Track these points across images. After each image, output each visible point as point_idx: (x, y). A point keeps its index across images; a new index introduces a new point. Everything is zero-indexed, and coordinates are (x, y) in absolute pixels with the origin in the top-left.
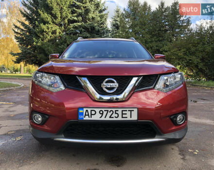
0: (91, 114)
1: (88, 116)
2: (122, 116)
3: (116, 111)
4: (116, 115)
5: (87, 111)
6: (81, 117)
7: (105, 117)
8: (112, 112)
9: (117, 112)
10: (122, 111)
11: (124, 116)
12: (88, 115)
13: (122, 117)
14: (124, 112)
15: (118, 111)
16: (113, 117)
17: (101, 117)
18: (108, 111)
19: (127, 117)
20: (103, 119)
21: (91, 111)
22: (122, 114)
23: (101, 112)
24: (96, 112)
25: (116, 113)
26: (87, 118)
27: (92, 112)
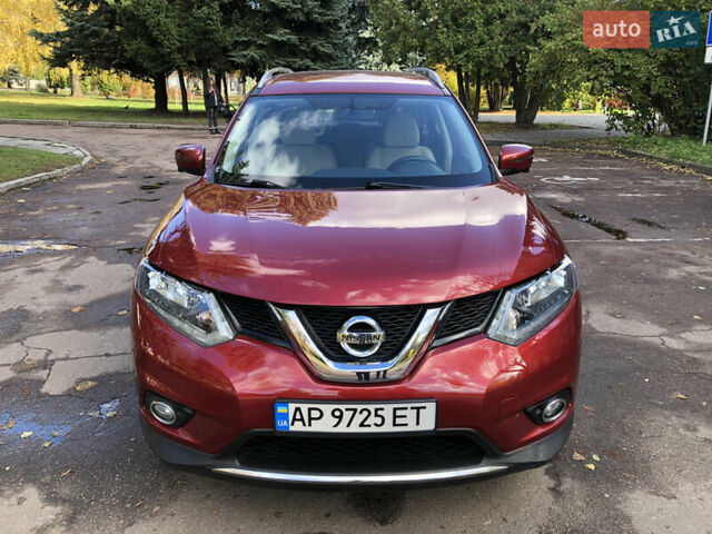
0: (310, 419)
1: (301, 423)
2: (394, 421)
3: (376, 410)
4: (379, 421)
5: (298, 409)
6: (281, 424)
7: (348, 426)
8: (365, 413)
9: (379, 413)
10: (395, 410)
11: (398, 421)
12: (302, 420)
13: (395, 425)
14: (399, 413)
15: (382, 409)
16: (369, 426)
17: (335, 426)
18: (355, 410)
19: (406, 425)
20: (342, 428)
21: (310, 410)
22: (395, 417)
23: (337, 413)
24: (322, 414)
25: (376, 415)
26: (298, 427)
27: (312, 412)
